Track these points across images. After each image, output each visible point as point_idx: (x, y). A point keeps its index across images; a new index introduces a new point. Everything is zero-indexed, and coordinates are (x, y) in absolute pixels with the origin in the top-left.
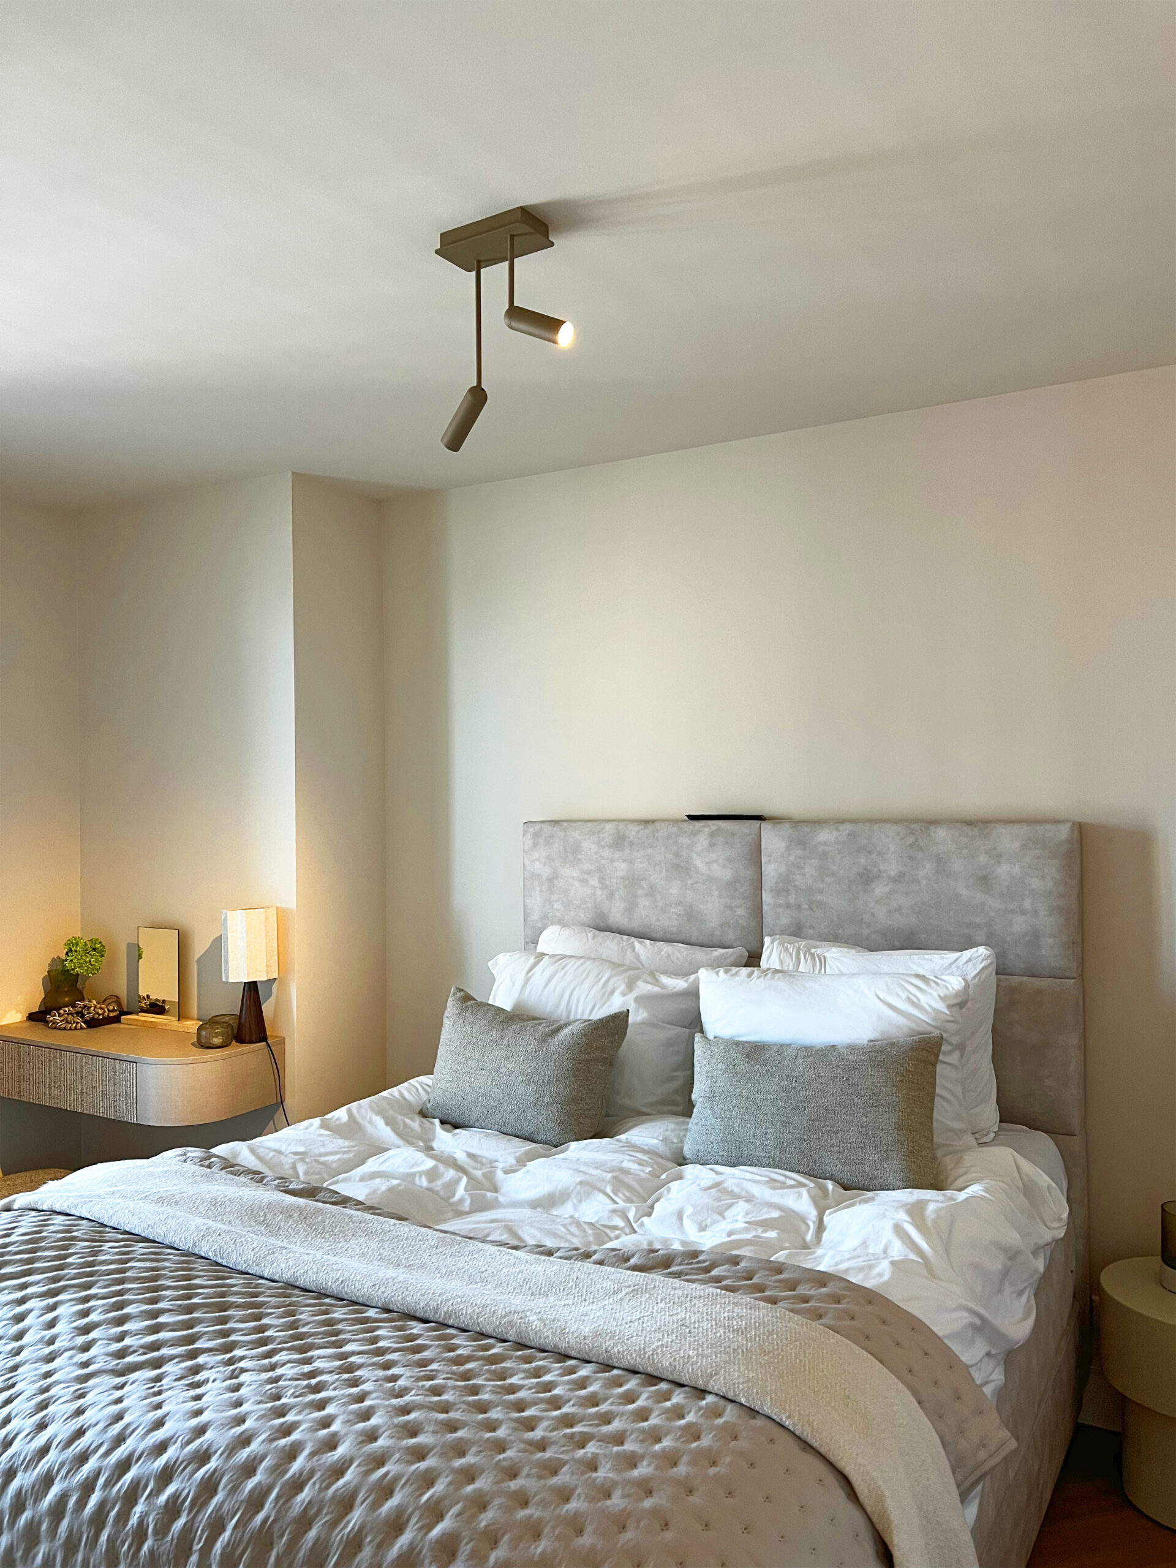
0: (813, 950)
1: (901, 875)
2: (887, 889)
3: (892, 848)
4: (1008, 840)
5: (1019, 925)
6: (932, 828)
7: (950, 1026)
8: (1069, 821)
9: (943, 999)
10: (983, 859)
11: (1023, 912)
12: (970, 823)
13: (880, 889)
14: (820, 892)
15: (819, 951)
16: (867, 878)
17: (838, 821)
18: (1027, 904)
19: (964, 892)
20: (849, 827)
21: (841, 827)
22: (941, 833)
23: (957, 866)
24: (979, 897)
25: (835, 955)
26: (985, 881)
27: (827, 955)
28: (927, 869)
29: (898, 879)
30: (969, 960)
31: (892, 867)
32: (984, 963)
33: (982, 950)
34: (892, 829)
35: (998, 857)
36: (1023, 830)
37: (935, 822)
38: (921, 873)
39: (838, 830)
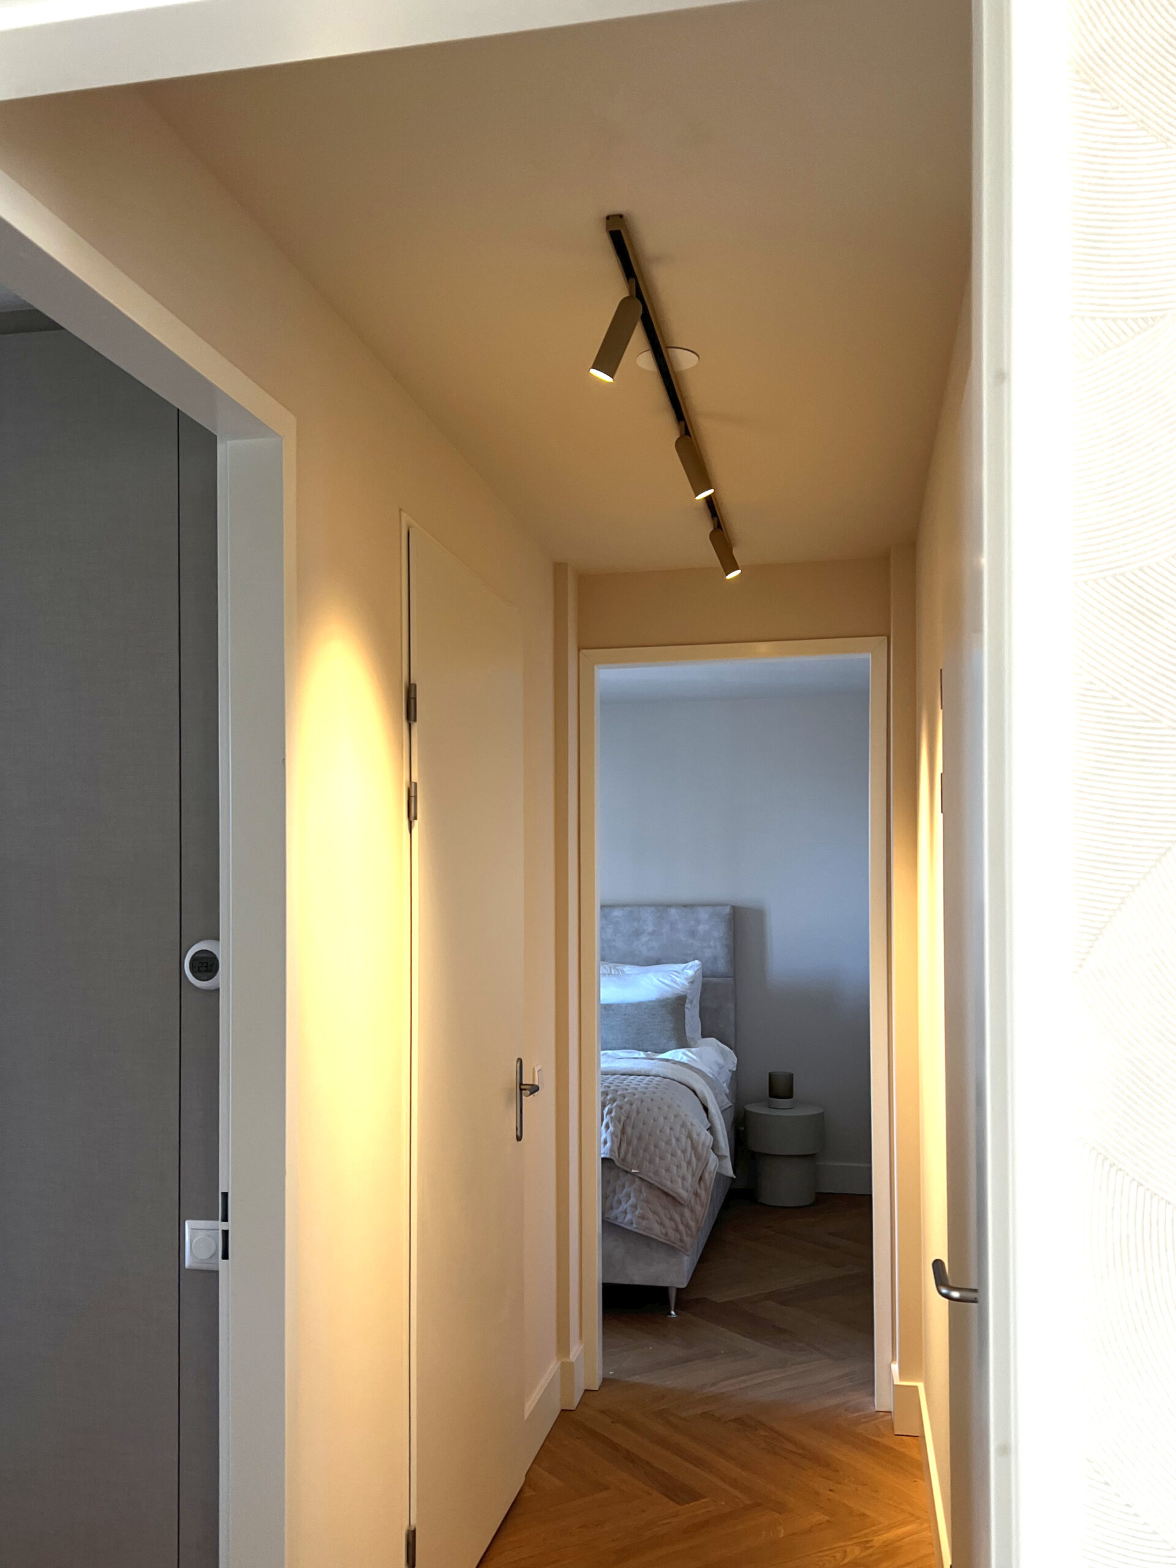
0: (617, 968)
1: (654, 931)
2: (647, 939)
3: (650, 918)
4: (703, 914)
5: (708, 953)
6: (669, 909)
7: (689, 991)
8: (727, 905)
9: (686, 979)
10: (693, 923)
11: (710, 947)
12: (685, 906)
13: (644, 938)
14: (614, 941)
15: (620, 968)
16: (637, 934)
17: (623, 906)
18: (712, 943)
19: (683, 939)
20: (628, 909)
21: (625, 909)
22: (673, 911)
23: (680, 926)
24: (691, 941)
25: (628, 969)
26: (693, 933)
27: (624, 969)
28: (666, 928)
29: (653, 933)
30: (692, 966)
31: (650, 928)
32: (698, 968)
33: (697, 962)
34: (650, 909)
35: (698, 922)
36: (710, 909)
37: (670, 906)
38: (664, 931)
39: (623, 910)
